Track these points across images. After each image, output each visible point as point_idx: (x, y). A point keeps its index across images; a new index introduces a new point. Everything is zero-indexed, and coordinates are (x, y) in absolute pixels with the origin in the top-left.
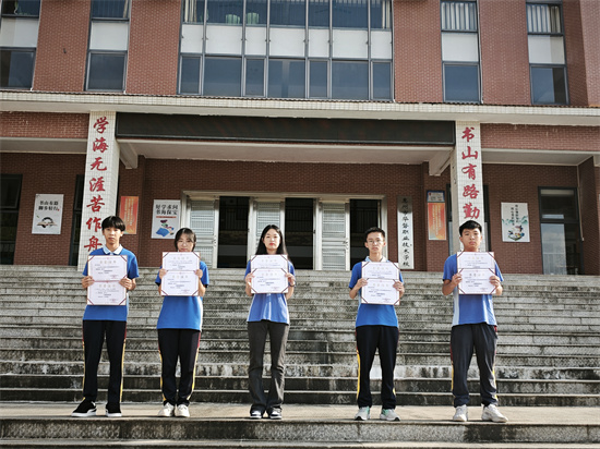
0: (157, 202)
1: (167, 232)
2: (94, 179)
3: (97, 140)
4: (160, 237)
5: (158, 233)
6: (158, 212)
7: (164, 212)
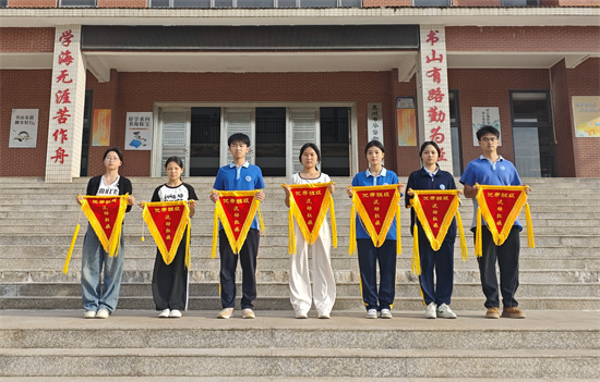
0: (129, 114)
1: (140, 143)
2: (60, 92)
3: (63, 53)
4: (134, 148)
5: (131, 144)
6: (131, 124)
7: (136, 124)
